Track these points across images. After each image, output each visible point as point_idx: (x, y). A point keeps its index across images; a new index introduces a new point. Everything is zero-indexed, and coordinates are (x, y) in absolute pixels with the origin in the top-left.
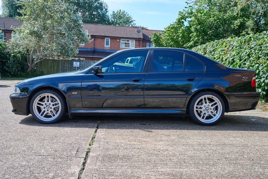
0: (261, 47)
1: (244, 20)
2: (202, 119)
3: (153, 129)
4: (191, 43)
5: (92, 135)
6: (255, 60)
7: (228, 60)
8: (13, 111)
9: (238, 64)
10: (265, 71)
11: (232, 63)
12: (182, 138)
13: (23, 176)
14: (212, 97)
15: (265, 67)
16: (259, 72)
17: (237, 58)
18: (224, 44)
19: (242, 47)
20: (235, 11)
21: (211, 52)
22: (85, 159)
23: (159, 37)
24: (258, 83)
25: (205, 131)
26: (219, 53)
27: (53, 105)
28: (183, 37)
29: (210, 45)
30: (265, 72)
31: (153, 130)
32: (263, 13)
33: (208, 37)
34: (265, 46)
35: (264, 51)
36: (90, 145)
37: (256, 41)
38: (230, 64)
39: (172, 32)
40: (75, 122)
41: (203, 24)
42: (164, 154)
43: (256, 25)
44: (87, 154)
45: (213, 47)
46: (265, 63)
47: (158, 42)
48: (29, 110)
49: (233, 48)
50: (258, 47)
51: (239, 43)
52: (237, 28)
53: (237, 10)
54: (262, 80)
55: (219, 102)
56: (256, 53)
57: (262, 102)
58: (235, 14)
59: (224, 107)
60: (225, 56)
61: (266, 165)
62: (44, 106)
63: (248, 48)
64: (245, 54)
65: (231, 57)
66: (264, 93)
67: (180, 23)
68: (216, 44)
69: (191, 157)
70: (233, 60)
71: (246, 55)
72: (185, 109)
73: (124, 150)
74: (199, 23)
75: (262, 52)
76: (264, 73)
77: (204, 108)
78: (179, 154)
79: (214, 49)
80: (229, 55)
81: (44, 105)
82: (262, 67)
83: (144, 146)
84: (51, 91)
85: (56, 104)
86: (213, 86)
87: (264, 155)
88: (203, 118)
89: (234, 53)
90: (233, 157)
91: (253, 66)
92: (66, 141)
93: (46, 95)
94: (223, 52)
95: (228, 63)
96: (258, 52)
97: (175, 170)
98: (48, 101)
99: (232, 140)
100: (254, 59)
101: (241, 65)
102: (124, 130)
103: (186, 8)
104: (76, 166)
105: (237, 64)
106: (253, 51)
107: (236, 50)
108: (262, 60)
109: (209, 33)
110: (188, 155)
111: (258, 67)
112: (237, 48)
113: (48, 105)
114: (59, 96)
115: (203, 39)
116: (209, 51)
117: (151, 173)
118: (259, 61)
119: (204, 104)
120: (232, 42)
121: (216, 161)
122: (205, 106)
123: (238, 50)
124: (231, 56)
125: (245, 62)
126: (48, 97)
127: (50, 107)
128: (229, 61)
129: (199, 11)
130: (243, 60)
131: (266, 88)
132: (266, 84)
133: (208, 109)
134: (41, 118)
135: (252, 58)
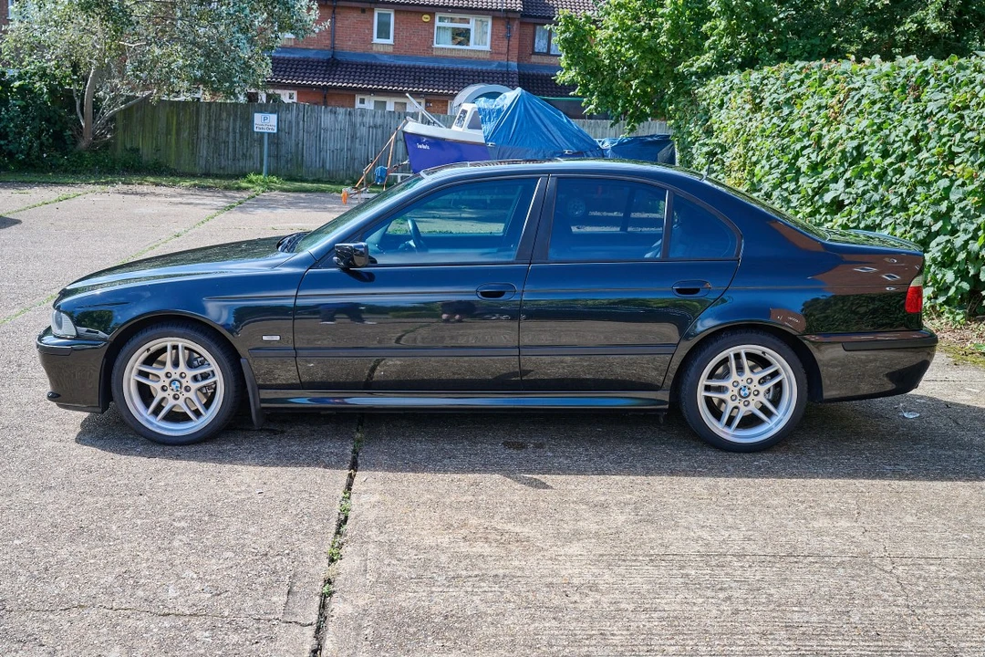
0: (962, 117)
2: (726, 430)
3: (549, 472)
4: (706, 59)
5: (337, 509)
6: (937, 163)
7: (839, 148)
8: (51, 397)
9: (877, 170)
10: (970, 210)
11: (855, 161)
12: (650, 521)
14: (764, 353)
15: (973, 193)
16: (951, 208)
17: (873, 145)
18: (830, 83)
19: (892, 105)
21: (778, 108)
22: (318, 630)
23: (585, 30)
24: (945, 248)
25: (732, 482)
26: (808, 117)
27: (195, 379)
28: (676, 31)
29: (777, 79)
30: (972, 212)
31: (548, 479)
33: (768, 36)
34: (975, 114)
35: (970, 135)
36: (332, 560)
37: (947, 90)
38: (846, 164)
39: (634, 9)
42: (582, 607)
44: (323, 606)
45: (786, 86)
46: (972, 179)
47: (580, 49)
48: (108, 391)
49: (859, 101)
50: (951, 116)
51: (884, 88)
52: (883, 4)
54: (958, 242)
55: (786, 370)
56: (941, 137)
57: (954, 319)
59: (806, 388)
60: (829, 131)
62: (161, 384)
63: (916, 114)
64: (901, 135)
65: (852, 138)
66: (966, 286)
68: (798, 77)
69: (672, 621)
70: (858, 148)
71: (904, 138)
73: (448, 586)
75: (963, 135)
76: (967, 216)
77: (733, 391)
78: (631, 607)
79: (791, 98)
80: (843, 128)
81: (163, 377)
82: (961, 190)
83: (517, 563)
84: (188, 331)
85: (205, 376)
86: (768, 314)
87: (918, 607)
88: (729, 423)
89: (861, 124)
90: (814, 619)
91: (930, 183)
92: (248, 539)
93: (169, 345)
94: (823, 112)
95: (838, 158)
96: (949, 135)
98: (176, 364)
99: (820, 533)
100: (933, 160)
101: (885, 172)
102: (448, 477)
105: (871, 167)
106: (932, 127)
107: (871, 113)
108: (961, 167)
109: (775, 19)
110: (662, 614)
111: (948, 190)
112: (879, 105)
113: (178, 377)
114: (214, 348)
115: (753, 43)
116: (771, 103)
118: (951, 167)
119: (734, 375)
120: (859, 78)
121: (755, 639)
122: (736, 384)
123: (879, 115)
124: (850, 135)
125: (902, 165)
126: (175, 347)
127: (184, 386)
128: (843, 152)
130: (894, 156)
131: (972, 272)
132: (973, 256)
133: (747, 392)
134: (151, 423)
135: (927, 155)
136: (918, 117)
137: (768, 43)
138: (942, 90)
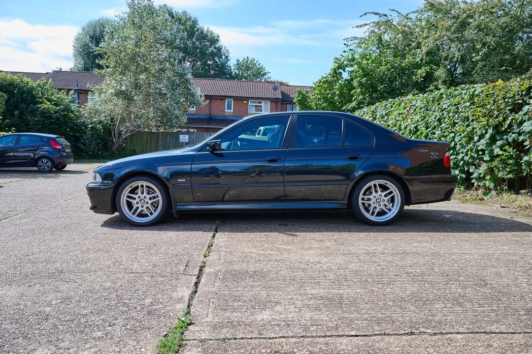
0: (458, 108)
1: (431, 69)
2: (371, 216)
3: (298, 232)
4: (354, 104)
5: (208, 242)
6: (448, 128)
7: (408, 128)
8: (91, 209)
9: (424, 134)
10: (463, 144)
11: (415, 133)
12: (342, 244)
13: (106, 303)
14: (386, 183)
15: (465, 137)
16: (456, 144)
17: (422, 125)
18: (403, 104)
19: (429, 108)
20: (417, 55)
21: (383, 117)
22: (198, 277)
23: (306, 96)
24: (454, 161)
25: (375, 234)
26: (395, 118)
27: (150, 199)
28: (341, 95)
29: (382, 107)
30: (465, 145)
31: (298, 234)
32: (459, 57)
33: (378, 95)
34: (463, 106)
35: (462, 114)
36: (205, 257)
37: (451, 99)
38: (411, 135)
39: (325, 87)
40: (183, 223)
41: (371, 75)
42: (315, 268)
43: (449, 75)
44: (201, 270)
45: (385, 109)
46: (464, 131)
47: (304, 104)
48: (114, 207)
49: (415, 110)
50: (453, 108)
51: (425, 102)
52: (421, 80)
53: (420, 55)
54: (460, 157)
55: (395, 191)
56: (450, 117)
57: (460, 190)
58: (418, 60)
59: (404, 197)
60: (404, 123)
61: (467, 283)
62: (136, 201)
64: (433, 119)
65: (413, 124)
66: (464, 176)
67: (337, 74)
68: (390, 105)
69: (356, 273)
70: (416, 127)
71: (435, 120)
72: (346, 202)
73: (256, 263)
74: (364, 74)
75: (459, 115)
76: (463, 147)
77: (373, 200)
78: (337, 268)
79: (388, 113)
80: (409, 121)
81: (137, 198)
82: (459, 137)
83: (285, 256)
84: (147, 178)
85: (154, 198)
86: (387, 166)
87: (464, 267)
88: (373, 214)
89: (418, 117)
90: (418, 271)
91: (447, 136)
92: (170, 251)
93: (140, 185)
94: (401, 116)
95: (408, 132)
96: (453, 116)
97: (332, 291)
98: (143, 193)
99: (415, 247)
100: (447, 126)
101: (428, 135)
102: (255, 234)
103: (345, 52)
104: (185, 288)
105: (422, 133)
106: (445, 113)
107: (420, 113)
108: (459, 127)
109: (379, 88)
110: (350, 270)
111: (454, 137)
112: (423, 109)
113: (143, 198)
114: (158, 185)
115: (371, 98)
116: (380, 116)
117: (295, 297)
118: (455, 128)
119: (374, 194)
120: (414, 101)
121: (393, 277)
122: (375, 197)
123: (424, 113)
124: (412, 122)
125: (435, 130)
126: (142, 186)
127: (146, 202)
128: (410, 130)
129: (364, 56)
130: (431, 128)
131: (466, 169)
132: (466, 162)
133: (380, 200)
134: (132, 218)
135: (444, 125)
136: (440, 111)
137: (377, 97)
138: (449, 99)
